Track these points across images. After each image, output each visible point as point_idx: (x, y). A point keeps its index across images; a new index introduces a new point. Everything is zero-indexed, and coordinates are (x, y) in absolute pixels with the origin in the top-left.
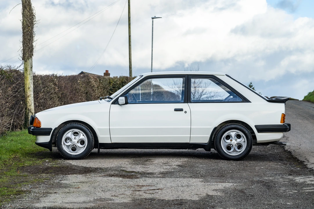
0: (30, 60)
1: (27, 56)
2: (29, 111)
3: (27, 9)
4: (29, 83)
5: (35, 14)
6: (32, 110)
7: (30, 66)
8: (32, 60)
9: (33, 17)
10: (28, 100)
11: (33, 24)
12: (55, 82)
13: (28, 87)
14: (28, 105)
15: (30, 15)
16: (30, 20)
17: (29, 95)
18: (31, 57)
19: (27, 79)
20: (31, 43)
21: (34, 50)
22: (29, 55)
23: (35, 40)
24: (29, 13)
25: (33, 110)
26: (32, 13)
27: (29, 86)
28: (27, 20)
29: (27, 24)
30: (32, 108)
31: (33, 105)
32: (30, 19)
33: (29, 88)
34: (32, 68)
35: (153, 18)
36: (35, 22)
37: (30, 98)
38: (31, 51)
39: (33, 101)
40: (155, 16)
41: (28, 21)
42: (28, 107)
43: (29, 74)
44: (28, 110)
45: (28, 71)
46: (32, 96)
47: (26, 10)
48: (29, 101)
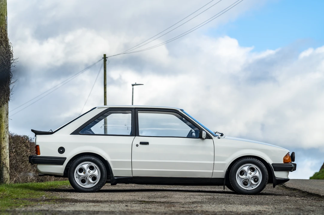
0: (5, 105)
1: (2, 100)
2: (4, 166)
3: (3, 45)
4: (4, 132)
5: (12, 52)
6: (7, 164)
7: (5, 112)
8: (8, 105)
9: (10, 55)
10: (3, 152)
11: (10, 62)
12: (26, 144)
13: (2, 137)
14: (3, 158)
15: (6, 52)
16: (6, 59)
17: (3, 146)
18: (7, 102)
19: (2, 127)
20: (7, 85)
21: (10, 94)
22: (5, 99)
23: (12, 82)
24: (5, 50)
25: (9, 164)
26: (9, 50)
27: (4, 136)
28: (2, 58)
29: (3, 63)
30: (7, 162)
31: (8, 158)
32: (7, 57)
33: (4, 138)
34: (7, 114)
35: (133, 85)
36: (12, 61)
37: (5, 150)
38: (7, 94)
39: (8, 153)
40: (136, 83)
41: (4, 59)
42: (2, 160)
43: (5, 122)
44: (2, 164)
45: (3, 118)
46: (8, 147)
47: (2, 47)
48: (4, 154)
